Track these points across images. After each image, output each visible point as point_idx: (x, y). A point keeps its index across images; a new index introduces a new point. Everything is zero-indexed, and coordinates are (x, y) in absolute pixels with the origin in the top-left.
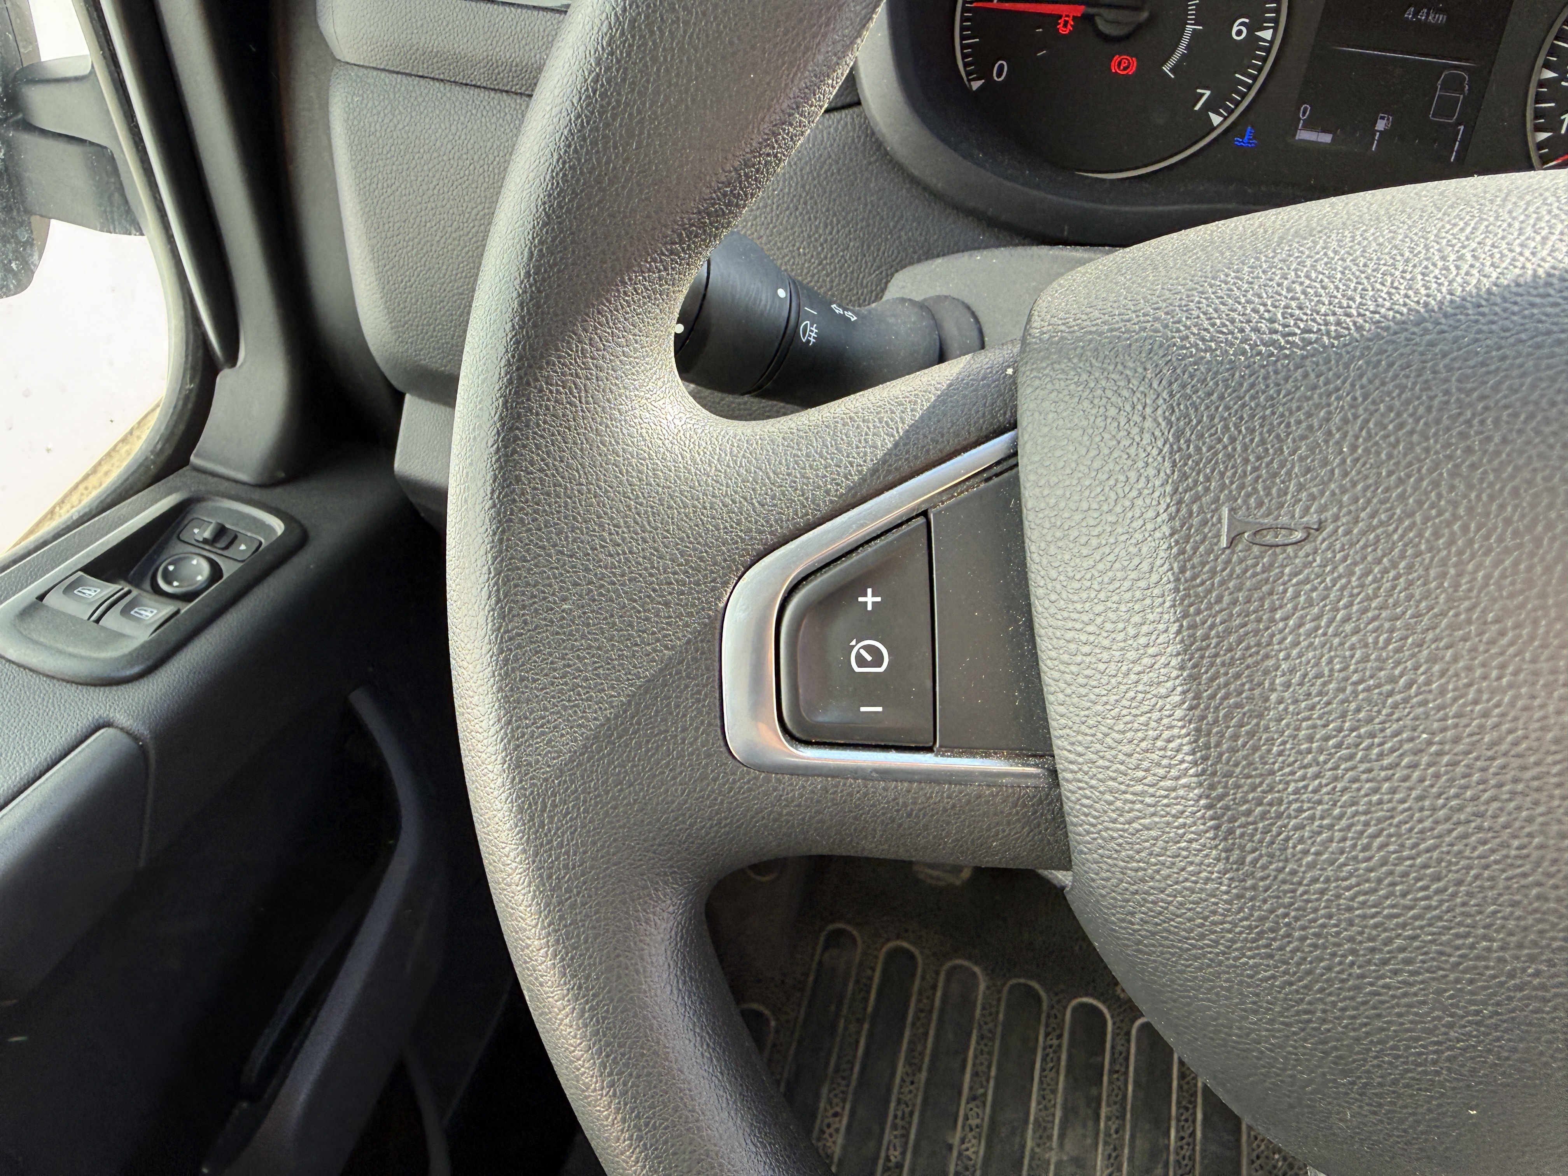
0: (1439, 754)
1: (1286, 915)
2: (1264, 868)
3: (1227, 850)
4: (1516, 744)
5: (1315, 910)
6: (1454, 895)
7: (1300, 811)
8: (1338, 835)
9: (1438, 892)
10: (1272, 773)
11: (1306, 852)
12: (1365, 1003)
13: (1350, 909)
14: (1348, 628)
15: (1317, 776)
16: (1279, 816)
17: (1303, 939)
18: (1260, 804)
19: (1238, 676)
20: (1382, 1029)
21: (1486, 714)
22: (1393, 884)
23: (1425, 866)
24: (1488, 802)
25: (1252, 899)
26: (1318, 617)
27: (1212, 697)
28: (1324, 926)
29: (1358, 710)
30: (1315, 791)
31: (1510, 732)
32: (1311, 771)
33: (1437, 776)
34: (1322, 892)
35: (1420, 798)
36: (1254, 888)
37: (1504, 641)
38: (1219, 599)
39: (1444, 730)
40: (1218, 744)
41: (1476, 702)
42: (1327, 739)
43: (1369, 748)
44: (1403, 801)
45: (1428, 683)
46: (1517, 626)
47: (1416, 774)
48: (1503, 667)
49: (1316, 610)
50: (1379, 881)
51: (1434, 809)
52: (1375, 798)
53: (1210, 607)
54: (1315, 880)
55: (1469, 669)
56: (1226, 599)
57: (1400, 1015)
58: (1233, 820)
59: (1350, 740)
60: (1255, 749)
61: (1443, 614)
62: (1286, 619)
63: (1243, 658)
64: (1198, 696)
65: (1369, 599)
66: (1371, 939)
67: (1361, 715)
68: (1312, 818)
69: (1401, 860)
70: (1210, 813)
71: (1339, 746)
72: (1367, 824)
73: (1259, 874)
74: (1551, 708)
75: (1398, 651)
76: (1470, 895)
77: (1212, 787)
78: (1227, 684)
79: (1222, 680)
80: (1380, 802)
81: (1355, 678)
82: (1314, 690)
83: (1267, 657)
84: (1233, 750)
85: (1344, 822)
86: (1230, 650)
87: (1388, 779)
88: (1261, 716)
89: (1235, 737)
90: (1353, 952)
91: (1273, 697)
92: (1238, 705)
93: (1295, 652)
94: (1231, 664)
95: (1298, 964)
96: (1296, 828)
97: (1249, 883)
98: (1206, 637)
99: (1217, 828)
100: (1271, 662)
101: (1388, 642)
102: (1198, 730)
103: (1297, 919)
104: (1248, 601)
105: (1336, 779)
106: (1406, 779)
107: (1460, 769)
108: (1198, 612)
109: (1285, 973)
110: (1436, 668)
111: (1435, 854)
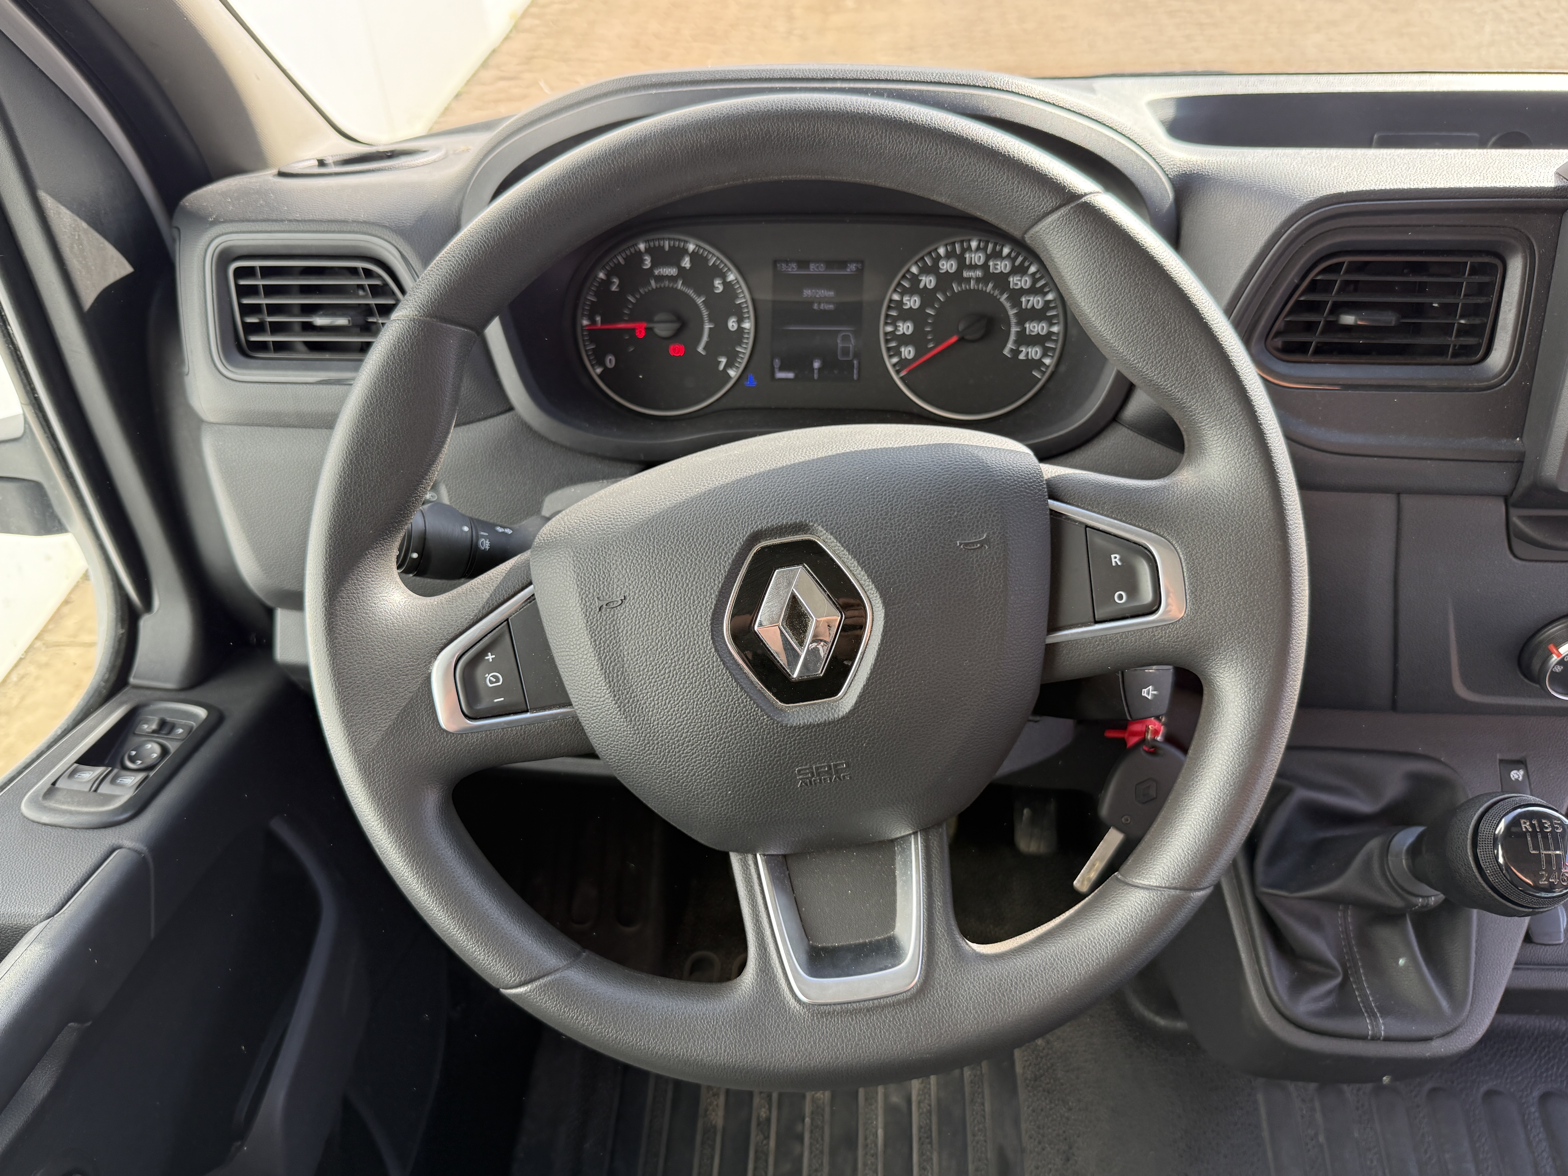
0: (676, 666)
1: (650, 736)
2: (639, 721)
3: (626, 718)
4: (694, 657)
5: (658, 731)
6: (693, 713)
7: (643, 697)
8: (656, 702)
9: (689, 713)
10: (632, 686)
11: (649, 711)
12: (684, 761)
13: (667, 728)
14: (641, 630)
15: (644, 684)
16: (638, 701)
17: (658, 743)
18: (631, 698)
19: (613, 655)
20: (692, 770)
21: (684, 649)
22: (676, 715)
23: (682, 706)
24: (692, 678)
25: (638, 733)
26: (631, 629)
27: (607, 664)
28: (662, 736)
29: (650, 657)
30: (646, 689)
31: (691, 653)
32: (643, 682)
33: (677, 674)
34: (658, 724)
35: (674, 682)
36: (638, 729)
37: (683, 624)
38: (601, 628)
39: (674, 657)
40: (613, 680)
41: (681, 646)
42: (644, 670)
43: (656, 669)
44: (670, 685)
45: (666, 643)
46: (685, 618)
47: (671, 675)
48: (685, 632)
49: (630, 627)
50: (672, 714)
51: (679, 685)
52: (662, 686)
53: (598, 633)
54: (654, 721)
55: (676, 635)
56: (603, 629)
57: (695, 762)
58: (624, 706)
59: (650, 668)
60: (625, 679)
61: (665, 619)
62: (623, 631)
63: (613, 648)
64: (602, 665)
65: (644, 619)
66: (677, 736)
67: (651, 659)
68: (647, 698)
69: (675, 705)
70: (617, 706)
71: (648, 671)
72: (663, 696)
73: (638, 724)
74: (700, 643)
75: (656, 634)
76: (697, 711)
77: (615, 696)
78: (610, 658)
79: (608, 657)
80: (664, 687)
81: (646, 647)
82: (636, 654)
83: (620, 646)
84: (618, 681)
85: (657, 697)
86: (608, 646)
87: (664, 678)
88: (623, 667)
89: (618, 676)
90: (673, 743)
91: (625, 659)
92: (616, 665)
93: (627, 642)
94: (610, 651)
95: (660, 754)
96: (644, 704)
97: (636, 728)
98: (600, 643)
99: (620, 710)
100: (621, 648)
101: (652, 632)
102: (605, 677)
103: (654, 736)
104: (610, 628)
105: (650, 683)
106: (669, 677)
107: (682, 670)
108: (595, 635)
109: (658, 758)
110: (667, 638)
111: (684, 701)
